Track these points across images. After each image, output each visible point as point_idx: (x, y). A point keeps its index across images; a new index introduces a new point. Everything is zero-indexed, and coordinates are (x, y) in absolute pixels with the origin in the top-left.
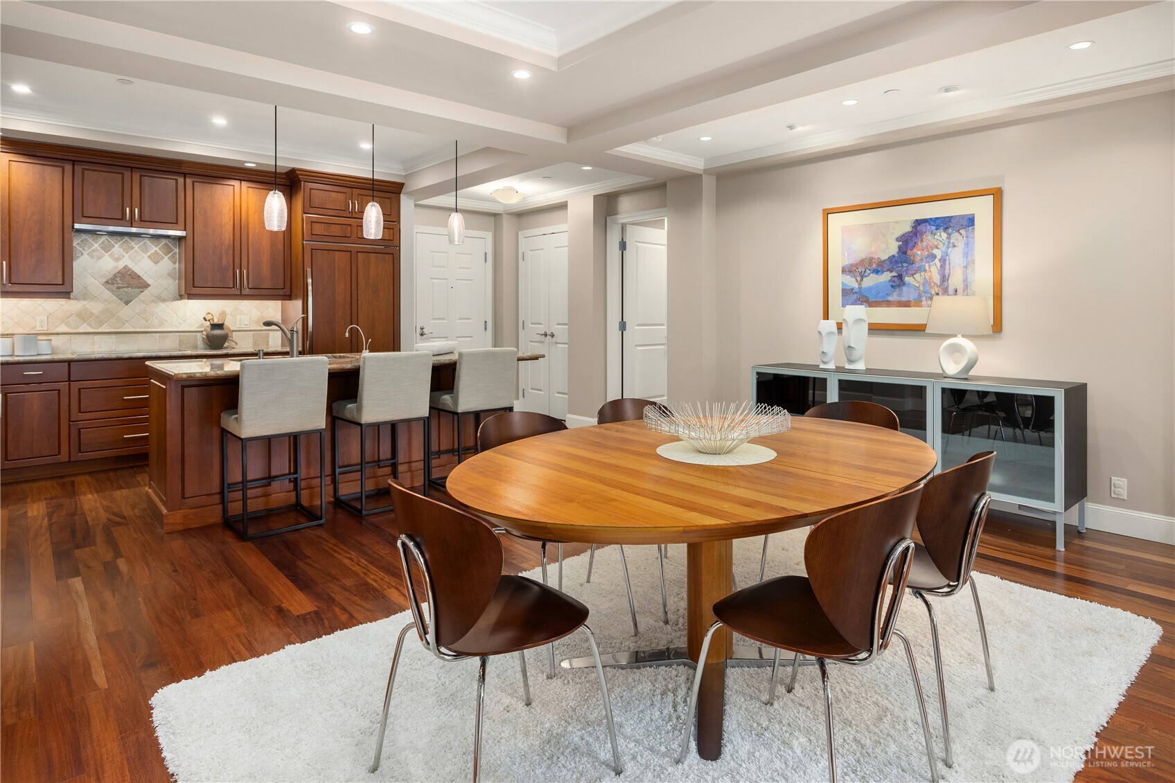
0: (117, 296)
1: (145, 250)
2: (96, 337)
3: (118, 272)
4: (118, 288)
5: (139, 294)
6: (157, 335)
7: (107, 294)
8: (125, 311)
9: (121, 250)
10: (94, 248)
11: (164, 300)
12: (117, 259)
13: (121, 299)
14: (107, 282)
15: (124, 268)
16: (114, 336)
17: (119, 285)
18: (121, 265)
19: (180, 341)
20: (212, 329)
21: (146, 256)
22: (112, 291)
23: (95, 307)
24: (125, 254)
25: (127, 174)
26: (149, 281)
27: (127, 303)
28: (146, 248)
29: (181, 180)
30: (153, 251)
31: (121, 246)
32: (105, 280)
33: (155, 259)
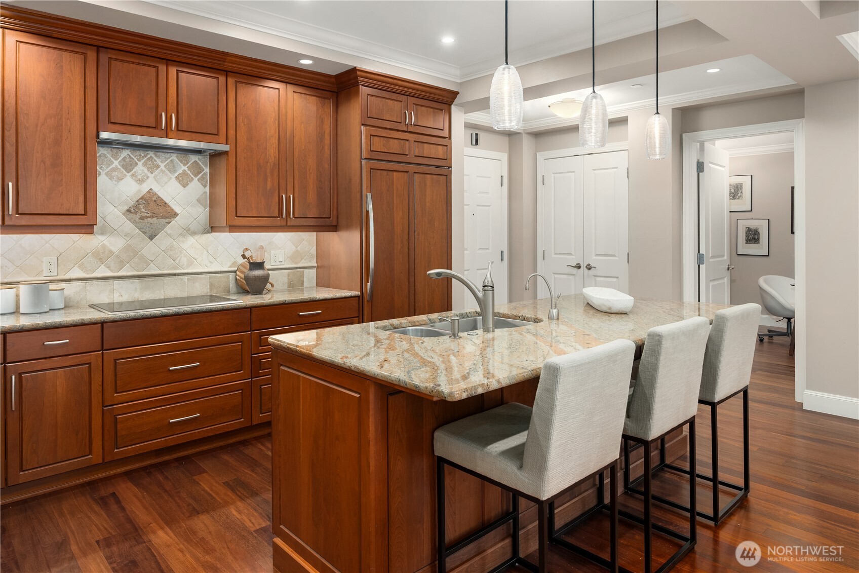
0: (140, 229)
1: (172, 168)
2: (116, 282)
3: (142, 198)
4: (142, 218)
5: (165, 226)
6: (186, 277)
7: (129, 226)
8: (150, 248)
9: (145, 169)
10: (113, 166)
11: (193, 233)
12: (141, 181)
13: (144, 233)
14: (129, 211)
15: (149, 192)
16: (137, 281)
17: (143, 215)
18: (145, 188)
19: (211, 285)
20: (251, 269)
21: (173, 177)
22: (134, 222)
23: (114, 244)
24: (149, 174)
25: (162, 68)
26: (177, 209)
27: (151, 237)
28: (174, 166)
29: (222, 79)
30: (181, 171)
31: (144, 165)
32: (126, 208)
33: (183, 181)
